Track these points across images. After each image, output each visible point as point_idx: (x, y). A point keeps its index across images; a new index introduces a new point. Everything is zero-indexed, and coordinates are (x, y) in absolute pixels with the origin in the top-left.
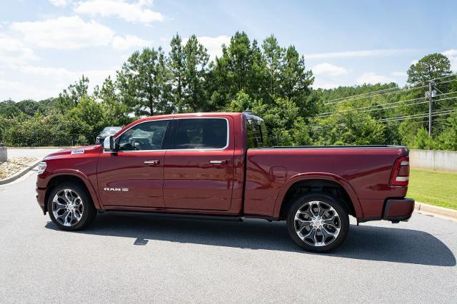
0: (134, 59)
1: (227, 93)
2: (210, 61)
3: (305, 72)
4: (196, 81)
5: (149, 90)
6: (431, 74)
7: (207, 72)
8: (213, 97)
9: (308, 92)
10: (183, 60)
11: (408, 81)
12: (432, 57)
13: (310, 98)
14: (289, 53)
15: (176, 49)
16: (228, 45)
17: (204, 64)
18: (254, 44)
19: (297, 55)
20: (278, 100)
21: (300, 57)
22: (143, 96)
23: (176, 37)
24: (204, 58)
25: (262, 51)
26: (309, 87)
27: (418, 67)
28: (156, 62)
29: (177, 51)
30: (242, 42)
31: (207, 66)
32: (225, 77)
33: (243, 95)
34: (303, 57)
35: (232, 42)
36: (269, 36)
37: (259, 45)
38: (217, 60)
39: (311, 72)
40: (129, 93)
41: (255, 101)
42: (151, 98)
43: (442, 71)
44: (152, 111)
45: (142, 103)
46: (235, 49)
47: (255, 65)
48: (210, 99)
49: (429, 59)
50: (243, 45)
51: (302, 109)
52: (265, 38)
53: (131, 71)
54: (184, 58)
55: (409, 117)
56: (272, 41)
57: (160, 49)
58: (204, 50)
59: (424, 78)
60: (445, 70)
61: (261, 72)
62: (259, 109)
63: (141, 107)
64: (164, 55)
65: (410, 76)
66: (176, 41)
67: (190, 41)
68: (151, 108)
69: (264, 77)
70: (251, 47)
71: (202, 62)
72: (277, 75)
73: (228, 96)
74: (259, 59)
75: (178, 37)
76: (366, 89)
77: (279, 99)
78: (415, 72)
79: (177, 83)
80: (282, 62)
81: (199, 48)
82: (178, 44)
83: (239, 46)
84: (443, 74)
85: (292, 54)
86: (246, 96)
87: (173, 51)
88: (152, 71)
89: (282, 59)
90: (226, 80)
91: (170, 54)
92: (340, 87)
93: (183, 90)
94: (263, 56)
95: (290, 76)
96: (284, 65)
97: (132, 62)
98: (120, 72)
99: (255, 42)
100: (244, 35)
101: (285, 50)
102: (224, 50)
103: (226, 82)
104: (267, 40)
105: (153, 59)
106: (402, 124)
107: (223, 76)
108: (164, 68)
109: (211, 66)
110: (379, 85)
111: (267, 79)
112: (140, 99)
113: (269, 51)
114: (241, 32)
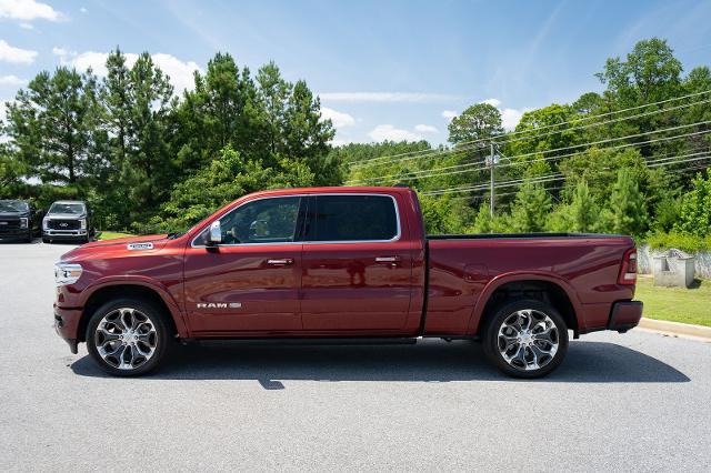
0: (40, 84)
1: (205, 148)
2: (173, 97)
3: (320, 121)
4: (153, 127)
5: (69, 139)
6: (479, 131)
7: (168, 113)
8: (181, 154)
9: (326, 150)
10: (127, 92)
11: (450, 140)
12: (478, 108)
13: (328, 160)
14: (297, 92)
15: (115, 72)
16: (204, 73)
17: (165, 101)
18: (244, 75)
19: (310, 95)
20: (284, 162)
21: (314, 98)
22: (55, 147)
23: (115, 54)
24: (165, 90)
25: (258, 85)
26: (328, 143)
27: (461, 121)
28: (80, 92)
29: (117, 76)
30: (227, 69)
31: (168, 105)
32: (199, 123)
33: (230, 152)
34: (318, 99)
35: (211, 70)
36: (268, 63)
37: (252, 76)
38: (187, 95)
39: (330, 121)
40: (32, 142)
41: (250, 162)
42: (70, 153)
43: (492, 128)
44: (72, 173)
45: (55, 161)
46: (217, 79)
47: (248, 107)
48: (176, 157)
49: (475, 110)
50: (228, 74)
51: (316, 177)
52: (261, 66)
53: (34, 105)
54: (130, 89)
55: (450, 191)
56: (271, 71)
57: (89, 71)
58: (163, 78)
59: (470, 137)
60: (496, 128)
61: (258, 118)
62: (260, 175)
63: (53, 166)
64: (97, 82)
65: (452, 132)
66: (116, 61)
67: (140, 62)
68: (71, 169)
69: (261, 126)
70: (241, 78)
71: (161, 97)
72: (279, 124)
73: (205, 153)
74: (253, 97)
75: (118, 53)
76: (388, 148)
77: (285, 160)
78: (459, 128)
79: (117, 129)
80: (286, 104)
81: (155, 73)
82: (120, 63)
83: (222, 76)
84: (493, 133)
85: (302, 92)
86: (236, 154)
87: (111, 76)
88: (74, 108)
89: (287, 100)
90: (201, 128)
91: (104, 80)
92: (351, 145)
93: (127, 140)
94: (260, 95)
95: (301, 125)
96: (290, 110)
97: (36, 89)
98: (12, 105)
99: (246, 72)
100: (228, 58)
101: (292, 86)
102: (198, 80)
103: (201, 130)
104: (265, 70)
105: (75, 87)
106: (440, 200)
107: (196, 121)
108: (95, 102)
109: (175, 104)
110: (404, 143)
111: (265, 129)
112: (51, 153)
113: (267, 87)
114: (223, 54)
